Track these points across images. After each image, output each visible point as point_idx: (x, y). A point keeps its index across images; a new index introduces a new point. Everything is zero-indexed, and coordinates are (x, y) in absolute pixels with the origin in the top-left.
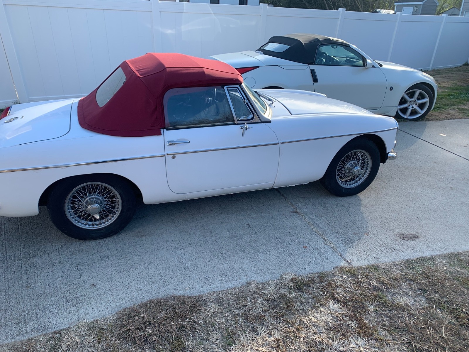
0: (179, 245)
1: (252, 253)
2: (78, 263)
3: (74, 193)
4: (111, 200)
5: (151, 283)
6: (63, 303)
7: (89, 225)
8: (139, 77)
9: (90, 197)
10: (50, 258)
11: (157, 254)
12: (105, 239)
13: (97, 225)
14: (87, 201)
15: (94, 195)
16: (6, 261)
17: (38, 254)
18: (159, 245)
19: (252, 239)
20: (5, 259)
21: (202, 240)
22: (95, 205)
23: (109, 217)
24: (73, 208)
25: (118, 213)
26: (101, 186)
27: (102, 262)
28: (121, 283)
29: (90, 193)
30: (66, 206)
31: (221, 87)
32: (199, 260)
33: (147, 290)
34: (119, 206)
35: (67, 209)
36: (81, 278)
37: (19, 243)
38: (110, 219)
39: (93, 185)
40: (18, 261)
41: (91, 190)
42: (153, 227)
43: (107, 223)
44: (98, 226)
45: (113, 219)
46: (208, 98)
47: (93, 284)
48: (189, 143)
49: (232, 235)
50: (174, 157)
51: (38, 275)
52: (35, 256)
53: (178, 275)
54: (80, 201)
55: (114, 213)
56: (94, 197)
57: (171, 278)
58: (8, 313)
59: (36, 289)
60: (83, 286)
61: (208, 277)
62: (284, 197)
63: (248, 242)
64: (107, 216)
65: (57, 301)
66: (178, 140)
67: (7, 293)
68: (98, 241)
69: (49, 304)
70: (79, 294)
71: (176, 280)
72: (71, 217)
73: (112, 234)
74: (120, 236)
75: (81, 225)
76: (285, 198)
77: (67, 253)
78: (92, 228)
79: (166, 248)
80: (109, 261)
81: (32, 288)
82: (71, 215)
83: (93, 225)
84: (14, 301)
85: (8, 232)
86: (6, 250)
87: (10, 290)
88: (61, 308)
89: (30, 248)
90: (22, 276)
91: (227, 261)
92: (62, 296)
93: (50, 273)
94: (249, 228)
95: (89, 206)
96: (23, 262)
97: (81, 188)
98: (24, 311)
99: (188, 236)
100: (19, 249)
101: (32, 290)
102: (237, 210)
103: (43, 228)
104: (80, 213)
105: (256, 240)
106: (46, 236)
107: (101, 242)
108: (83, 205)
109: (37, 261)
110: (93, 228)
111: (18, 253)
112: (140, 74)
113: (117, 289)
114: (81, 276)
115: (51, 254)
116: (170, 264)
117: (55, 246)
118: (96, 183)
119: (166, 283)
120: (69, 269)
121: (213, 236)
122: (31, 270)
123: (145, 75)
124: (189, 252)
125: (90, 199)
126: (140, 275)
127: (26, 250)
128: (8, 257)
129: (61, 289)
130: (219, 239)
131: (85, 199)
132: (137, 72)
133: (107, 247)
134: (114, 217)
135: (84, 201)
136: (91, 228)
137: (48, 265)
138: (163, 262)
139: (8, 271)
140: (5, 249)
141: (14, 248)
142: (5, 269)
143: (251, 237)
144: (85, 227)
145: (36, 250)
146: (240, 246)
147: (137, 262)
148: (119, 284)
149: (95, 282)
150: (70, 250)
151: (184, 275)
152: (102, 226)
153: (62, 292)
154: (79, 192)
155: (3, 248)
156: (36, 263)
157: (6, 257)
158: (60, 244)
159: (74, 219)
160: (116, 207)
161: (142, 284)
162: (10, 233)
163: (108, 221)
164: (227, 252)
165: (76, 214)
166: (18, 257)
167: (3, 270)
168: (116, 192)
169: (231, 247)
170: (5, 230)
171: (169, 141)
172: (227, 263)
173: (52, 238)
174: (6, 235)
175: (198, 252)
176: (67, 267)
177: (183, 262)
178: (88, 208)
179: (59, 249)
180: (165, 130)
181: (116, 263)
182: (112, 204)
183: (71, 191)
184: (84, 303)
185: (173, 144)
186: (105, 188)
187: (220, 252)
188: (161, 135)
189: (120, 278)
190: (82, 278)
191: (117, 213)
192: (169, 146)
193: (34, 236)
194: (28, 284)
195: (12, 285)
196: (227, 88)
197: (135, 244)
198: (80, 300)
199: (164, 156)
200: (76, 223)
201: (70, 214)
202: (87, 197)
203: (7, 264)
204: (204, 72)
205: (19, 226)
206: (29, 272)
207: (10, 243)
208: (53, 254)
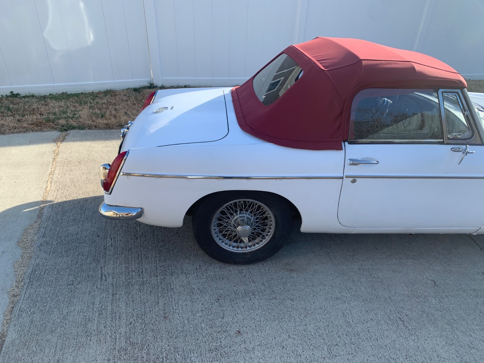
0: (341, 295)
1: (448, 330)
2: (219, 295)
3: (224, 208)
4: (263, 222)
5: (311, 347)
6: (206, 351)
7: (234, 247)
8: (322, 69)
9: (241, 215)
10: (188, 281)
11: (314, 303)
12: (248, 266)
13: (242, 248)
14: (237, 219)
15: (246, 213)
16: (141, 275)
17: (174, 272)
18: (314, 289)
19: (443, 306)
20: (140, 271)
21: (371, 292)
22: (245, 227)
23: (256, 241)
24: (219, 225)
25: (269, 238)
26: (255, 204)
27: (247, 299)
28: (273, 337)
29: (241, 210)
30: (213, 222)
31: (433, 90)
32: (372, 325)
33: (308, 358)
34: (271, 230)
35: (213, 226)
36: (224, 318)
37: (155, 253)
38: (258, 243)
39: (247, 202)
40: (154, 278)
41: (243, 207)
42: (304, 260)
43: (253, 247)
44: (243, 250)
45: (262, 244)
46: (384, 99)
47: (239, 332)
48: (377, 164)
49: (412, 293)
50: (354, 181)
51: (176, 302)
52: (172, 275)
53: (347, 343)
54: (228, 218)
55: (263, 237)
56: (246, 215)
57: (337, 345)
58: (145, 350)
59: (174, 322)
60: (227, 331)
61: (389, 357)
62: (478, 244)
63: (438, 310)
64: (254, 239)
65: (198, 347)
66: (363, 159)
67: (143, 321)
68: (240, 267)
69: (189, 348)
70: (223, 343)
71: (345, 351)
72: (216, 235)
73: (257, 262)
74: (265, 265)
75: (225, 245)
76: (479, 246)
77: (207, 277)
78: (236, 250)
79: (324, 295)
80: (256, 300)
81: (170, 320)
82: (216, 233)
83: (238, 247)
84: (150, 334)
85: (144, 237)
86: (142, 260)
87: (147, 317)
88: (203, 358)
89: (166, 262)
90: (158, 300)
91: (413, 336)
92: (204, 340)
93: (189, 303)
94: (436, 287)
95: (239, 227)
96: (159, 281)
97: (233, 205)
98: (162, 353)
99: (351, 283)
100: (154, 261)
101: (170, 323)
102: (413, 255)
103: (179, 236)
104: (225, 232)
105: (450, 309)
106: (183, 248)
107: (245, 269)
108: (231, 223)
109: (174, 283)
110: (238, 250)
111: (154, 267)
112: (323, 66)
113: (269, 346)
114: (224, 315)
115: (189, 275)
116: (333, 322)
117: (193, 264)
118: (250, 200)
119: (332, 353)
120: (209, 301)
121: (385, 289)
122: (167, 293)
123: (331, 68)
124: (356, 308)
125: (240, 217)
126: (296, 330)
127: (162, 264)
128: (144, 269)
129: (202, 329)
130: (395, 297)
131: (234, 216)
132: (318, 63)
133: (252, 278)
134: (263, 242)
135: (232, 219)
136: (234, 250)
137: (186, 291)
138: (324, 316)
139: (144, 290)
140: (140, 258)
141: (149, 258)
142: (140, 286)
143: (441, 302)
144: (229, 248)
145: (172, 265)
146: (428, 314)
147: (290, 309)
148: (271, 338)
149: (242, 329)
150: (210, 273)
151: (355, 345)
152: (247, 250)
153: (204, 334)
154: (229, 207)
155: (138, 256)
156: (173, 285)
157: (142, 269)
158: (197, 263)
159: (218, 238)
160: (267, 230)
161: (300, 347)
162: (145, 237)
163: (254, 245)
164: (410, 320)
165: (221, 232)
166: (154, 272)
167: (139, 287)
168: (270, 214)
169: (415, 313)
170: (141, 232)
171: (351, 160)
172: (413, 339)
173: (189, 252)
174: (142, 240)
175: (369, 311)
176: (207, 298)
177: (349, 322)
178: (238, 229)
179: (197, 269)
180: (346, 143)
181: (264, 304)
182: (263, 227)
183: (222, 206)
184: (230, 359)
185: (356, 164)
186: (259, 207)
187: (400, 318)
188: (342, 149)
189: (271, 329)
190: (225, 320)
191: (267, 237)
192: (349, 166)
193: (170, 247)
194: (165, 312)
195: (148, 309)
196: (442, 92)
197: (284, 280)
198: (225, 351)
199: (342, 178)
200: (220, 243)
201: (215, 231)
202: (237, 214)
203: (143, 279)
204: (413, 69)
205: (154, 229)
206: (165, 295)
207: (146, 251)
208: (191, 275)
